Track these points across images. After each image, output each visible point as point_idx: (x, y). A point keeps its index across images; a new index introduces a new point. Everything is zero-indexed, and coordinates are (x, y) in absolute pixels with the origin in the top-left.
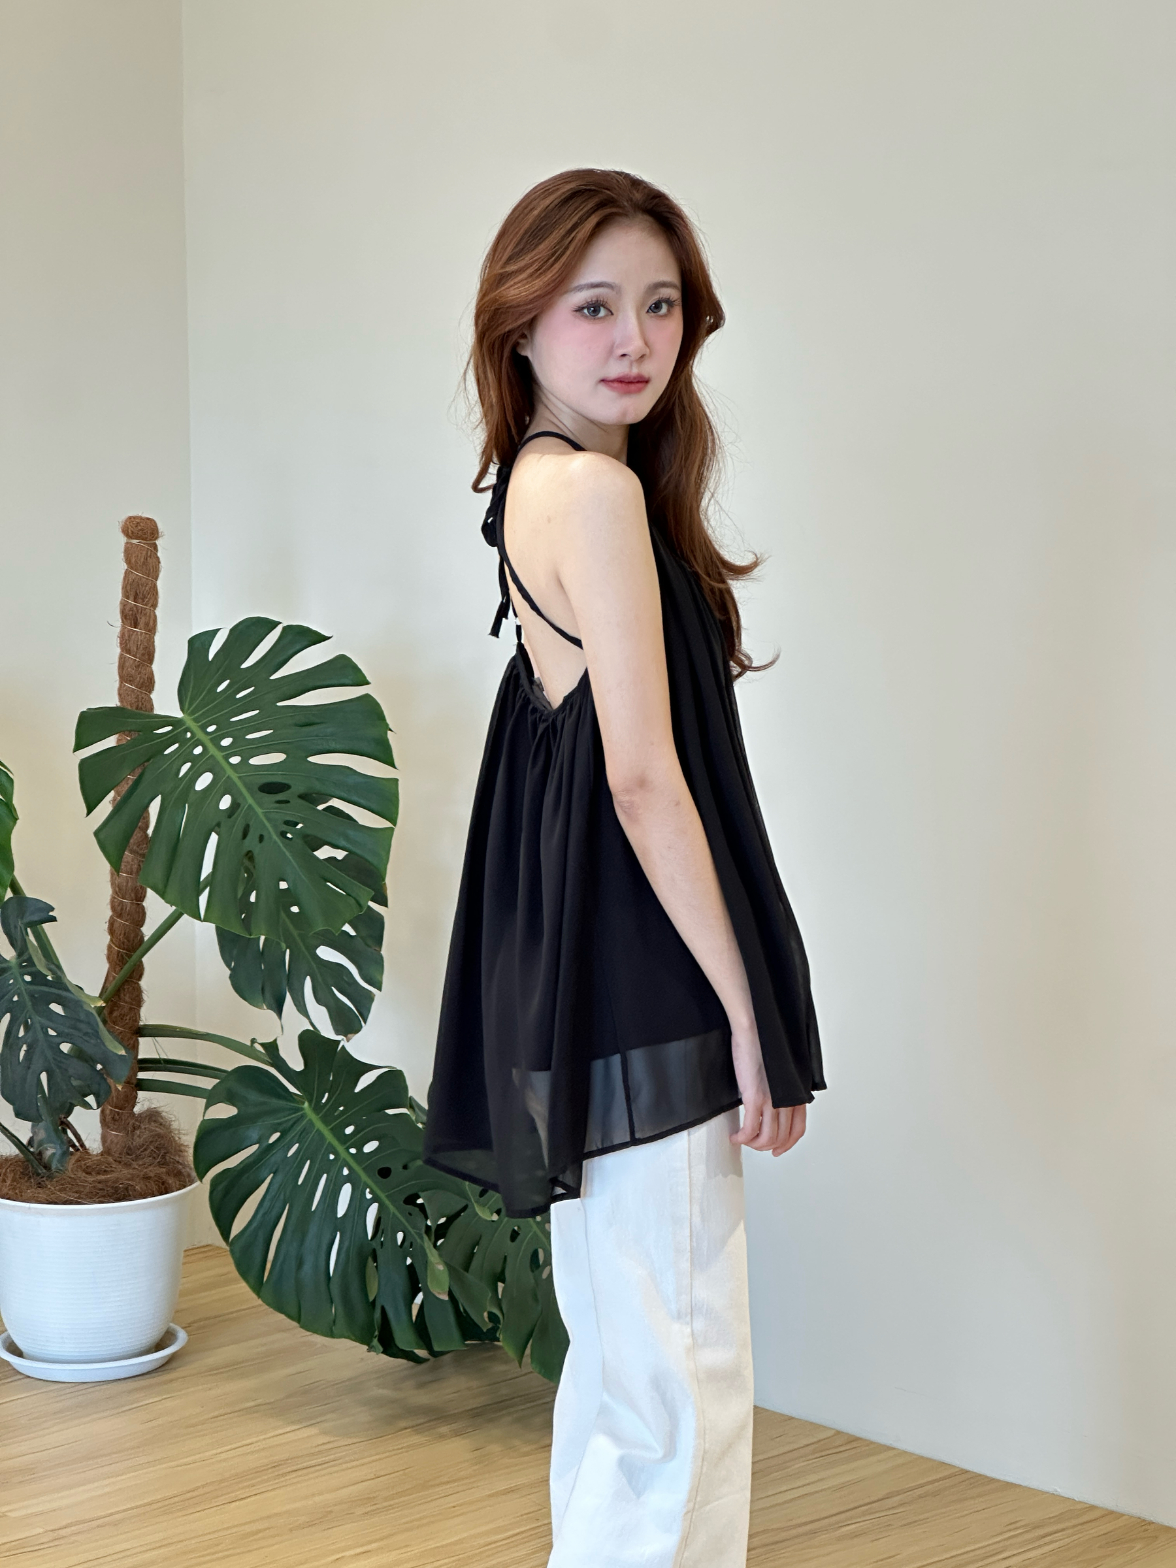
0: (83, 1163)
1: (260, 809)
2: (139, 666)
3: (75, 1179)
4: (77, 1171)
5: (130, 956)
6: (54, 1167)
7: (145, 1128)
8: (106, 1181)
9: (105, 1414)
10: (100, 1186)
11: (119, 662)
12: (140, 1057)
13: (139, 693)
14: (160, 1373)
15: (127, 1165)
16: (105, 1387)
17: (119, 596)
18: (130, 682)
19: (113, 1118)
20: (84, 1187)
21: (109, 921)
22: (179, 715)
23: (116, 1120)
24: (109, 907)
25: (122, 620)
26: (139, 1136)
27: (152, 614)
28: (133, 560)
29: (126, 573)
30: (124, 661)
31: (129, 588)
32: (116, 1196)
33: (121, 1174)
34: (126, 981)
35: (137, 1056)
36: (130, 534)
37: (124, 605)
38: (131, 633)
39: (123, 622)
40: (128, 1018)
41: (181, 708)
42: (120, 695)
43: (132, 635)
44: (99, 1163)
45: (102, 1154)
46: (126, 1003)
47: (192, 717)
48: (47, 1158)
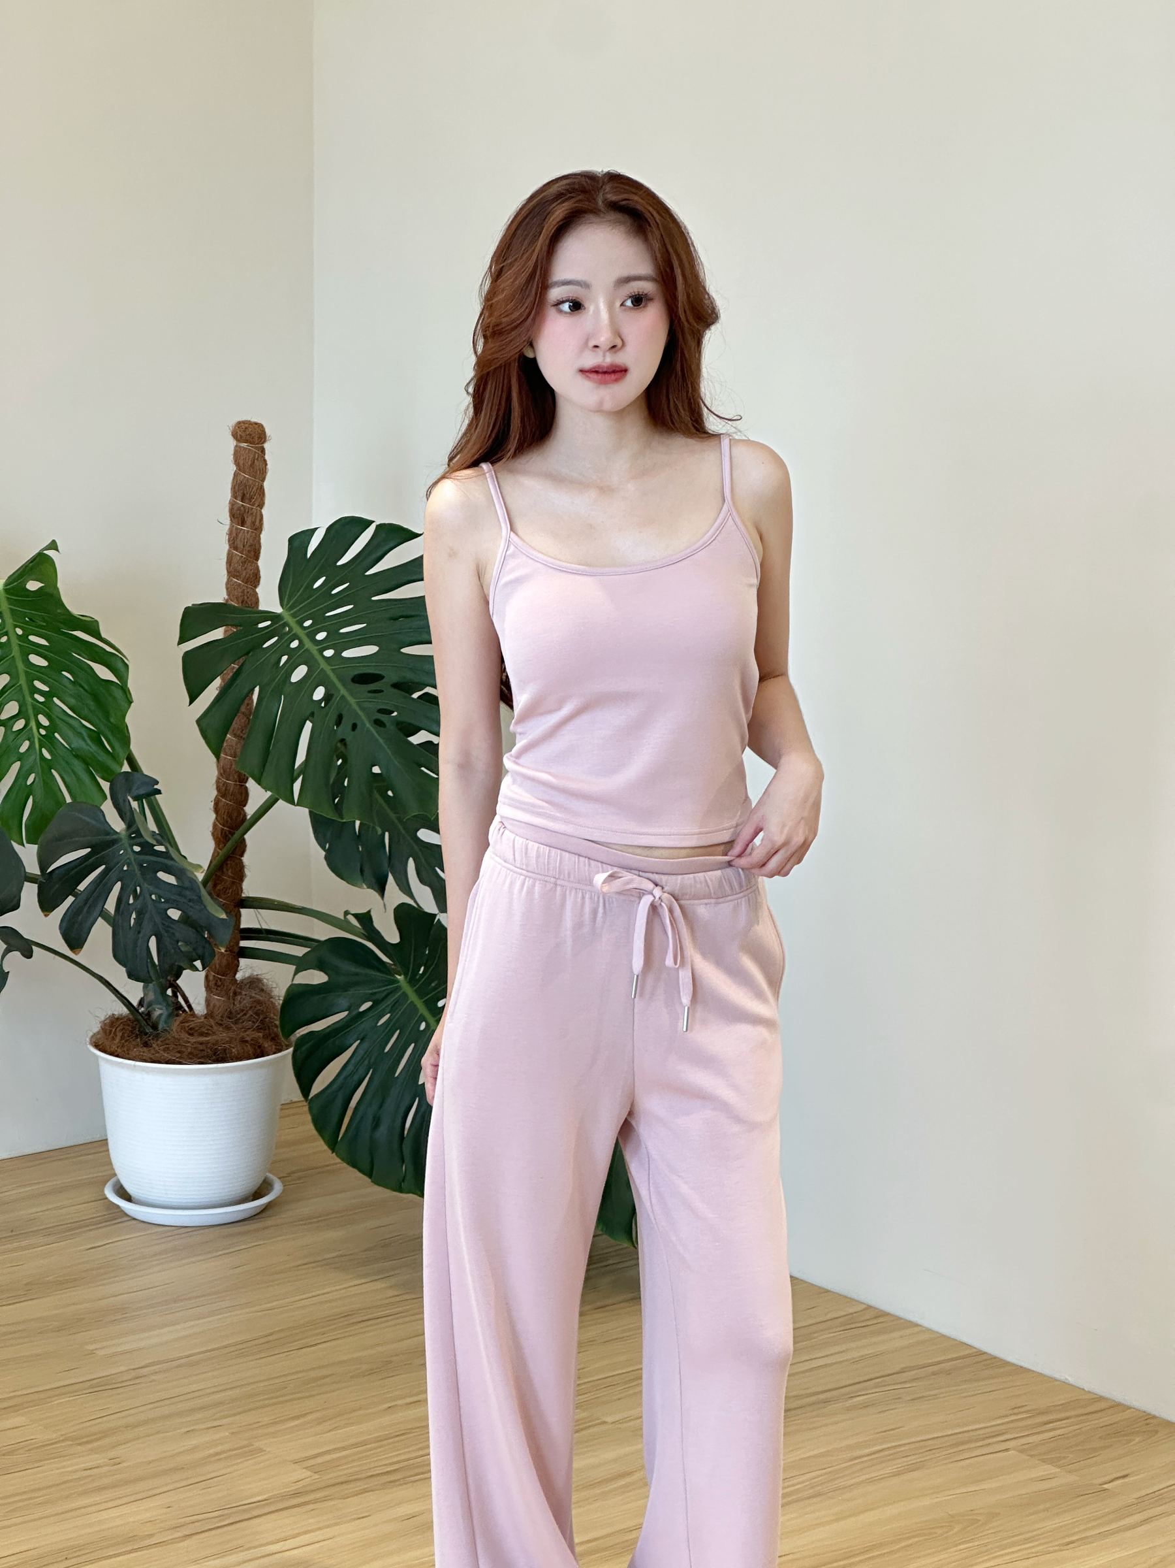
0: (188, 1024)
1: (353, 700)
2: (245, 562)
3: (179, 1040)
4: (180, 1031)
5: (232, 834)
6: (160, 1027)
7: (246, 995)
8: (208, 1042)
9: (201, 1258)
10: (201, 1047)
11: (227, 557)
12: (243, 926)
13: (245, 588)
14: (255, 1221)
15: (228, 1028)
16: (201, 1231)
17: (227, 495)
18: (236, 577)
19: (216, 984)
20: (186, 1047)
21: (215, 800)
22: (278, 609)
23: (218, 986)
24: (215, 787)
25: (230, 517)
26: (240, 1002)
27: (258, 514)
28: (241, 462)
29: (234, 474)
30: (232, 557)
31: (237, 488)
32: (214, 1057)
33: (222, 1036)
34: (229, 856)
35: (239, 926)
36: (239, 437)
37: (232, 505)
38: (238, 532)
39: (231, 520)
40: (231, 891)
41: (280, 603)
42: (227, 589)
43: (239, 533)
44: (202, 1025)
45: (206, 1017)
46: (229, 877)
47: (292, 612)
48: (155, 1018)
